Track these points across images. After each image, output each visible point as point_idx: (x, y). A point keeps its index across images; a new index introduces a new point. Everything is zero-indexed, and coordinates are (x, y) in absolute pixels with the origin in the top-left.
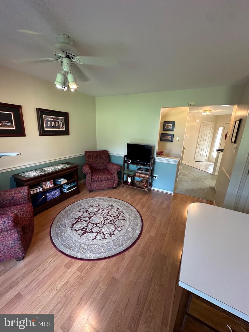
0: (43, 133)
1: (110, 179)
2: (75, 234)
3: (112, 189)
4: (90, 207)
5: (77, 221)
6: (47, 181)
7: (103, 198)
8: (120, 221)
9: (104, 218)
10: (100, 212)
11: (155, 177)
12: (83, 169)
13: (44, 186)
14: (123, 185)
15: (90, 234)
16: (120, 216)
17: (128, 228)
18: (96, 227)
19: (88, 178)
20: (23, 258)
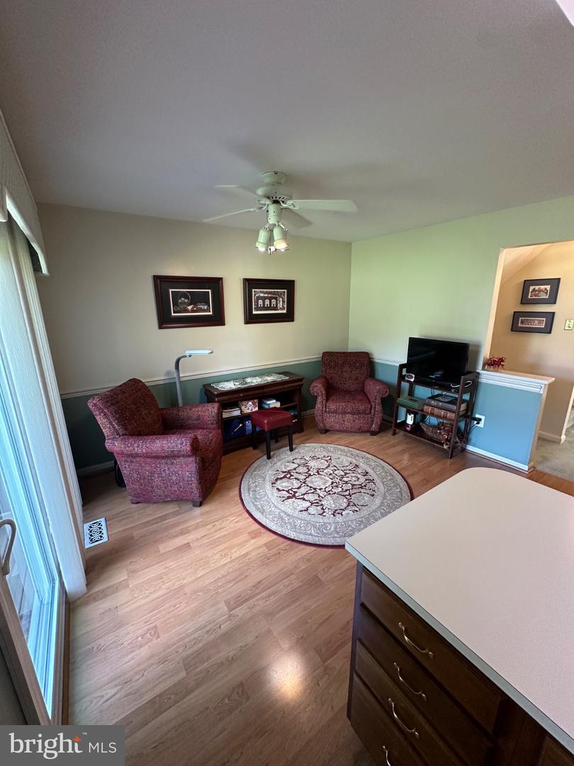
0: (250, 319)
1: (364, 412)
2: (276, 494)
3: (369, 434)
4: (313, 458)
5: (285, 477)
6: (249, 400)
7: (342, 448)
8: (362, 495)
9: (332, 483)
10: (329, 470)
11: (479, 420)
12: (312, 385)
13: (243, 408)
14: (395, 431)
15: (300, 502)
16: (365, 486)
17: (374, 511)
18: (312, 493)
19: (319, 406)
20: (201, 504)
